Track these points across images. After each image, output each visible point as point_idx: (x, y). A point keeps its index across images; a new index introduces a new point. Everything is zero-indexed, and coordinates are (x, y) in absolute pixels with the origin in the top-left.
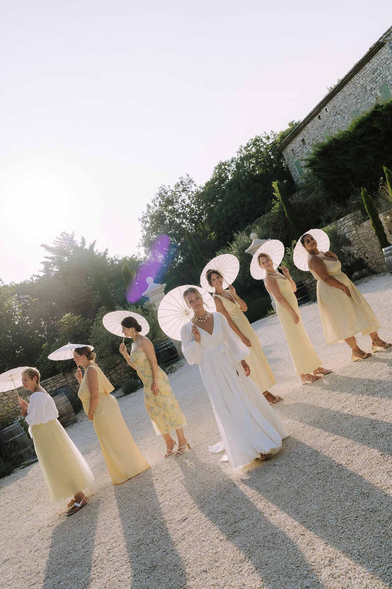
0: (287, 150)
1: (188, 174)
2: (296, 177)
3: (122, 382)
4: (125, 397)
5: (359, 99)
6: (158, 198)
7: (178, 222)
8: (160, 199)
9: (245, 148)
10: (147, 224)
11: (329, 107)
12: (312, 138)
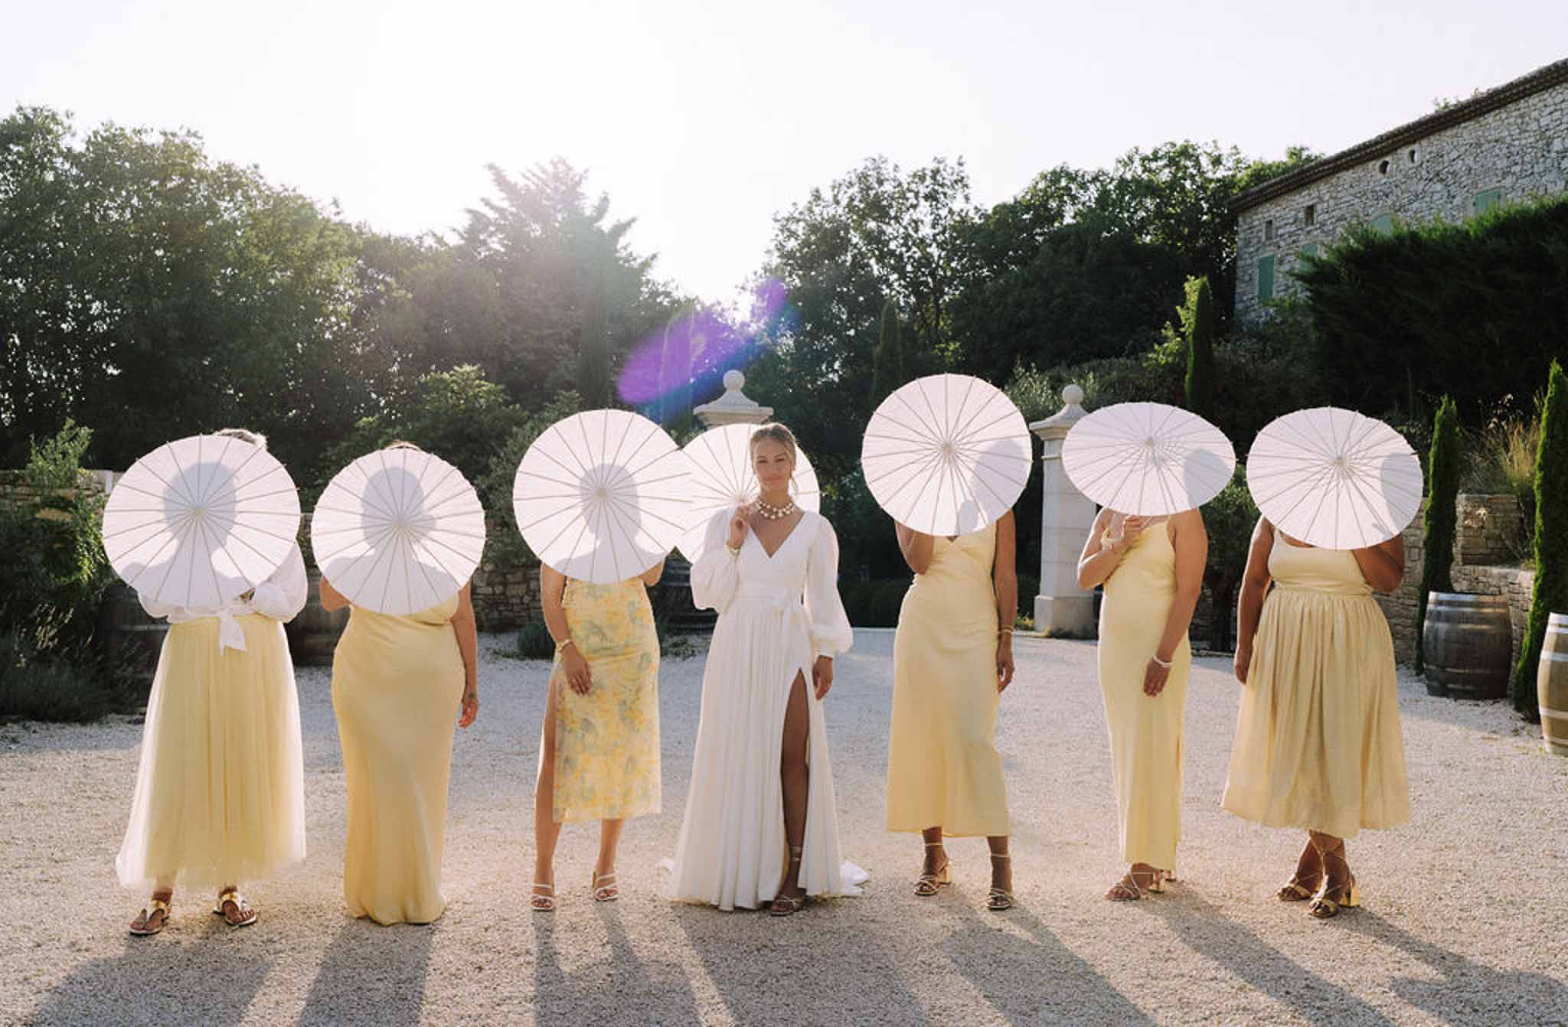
0: (1254, 217)
1: (962, 161)
2: (1245, 298)
3: (530, 617)
4: (518, 662)
5: (1516, 164)
6: (851, 184)
7: (876, 273)
8: (856, 189)
9: (1144, 159)
10: (792, 239)
11: (1422, 150)
12: (1337, 213)
